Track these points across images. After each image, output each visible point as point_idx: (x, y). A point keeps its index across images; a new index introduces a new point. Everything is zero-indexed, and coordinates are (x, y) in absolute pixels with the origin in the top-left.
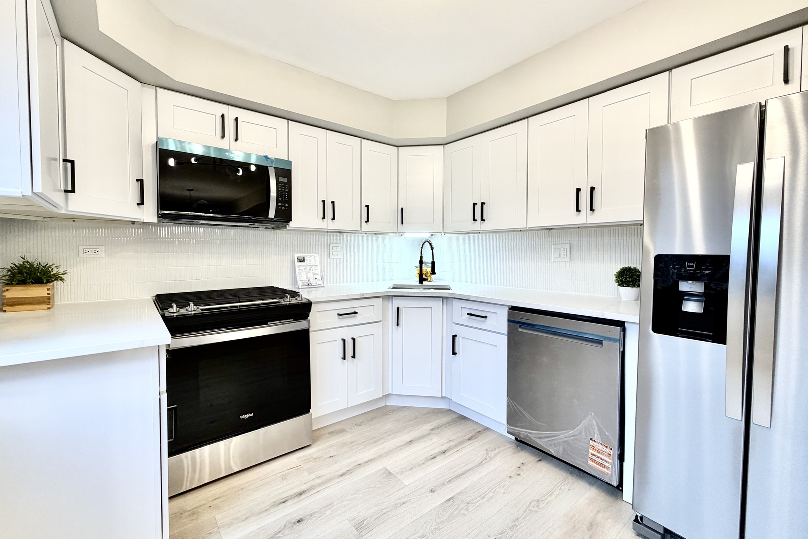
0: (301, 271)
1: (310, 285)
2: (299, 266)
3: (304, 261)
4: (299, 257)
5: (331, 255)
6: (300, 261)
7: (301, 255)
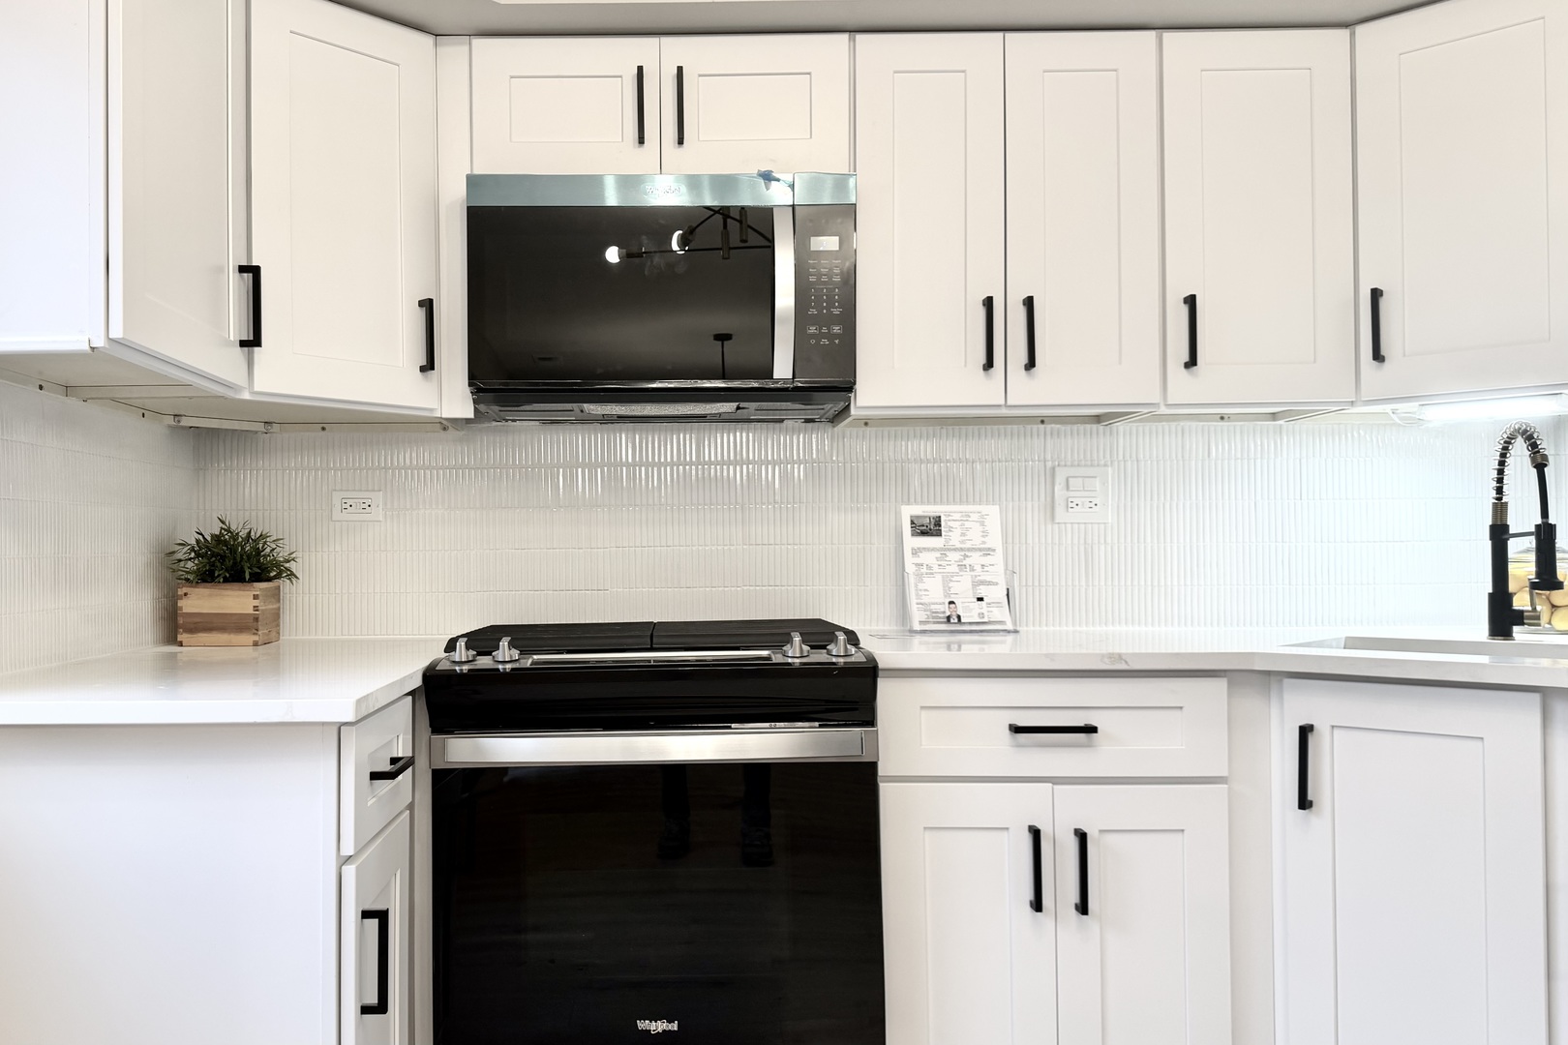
0: (924, 570)
1: (954, 620)
2: (915, 552)
3: (939, 534)
4: (918, 517)
5: (1060, 510)
6: (924, 533)
7: (926, 510)
